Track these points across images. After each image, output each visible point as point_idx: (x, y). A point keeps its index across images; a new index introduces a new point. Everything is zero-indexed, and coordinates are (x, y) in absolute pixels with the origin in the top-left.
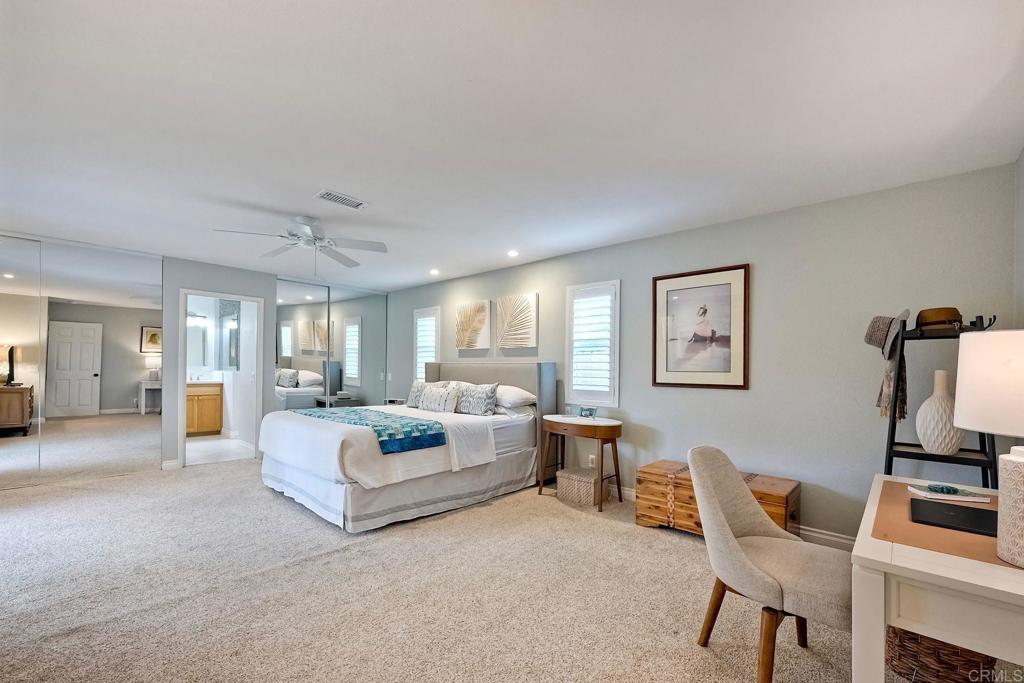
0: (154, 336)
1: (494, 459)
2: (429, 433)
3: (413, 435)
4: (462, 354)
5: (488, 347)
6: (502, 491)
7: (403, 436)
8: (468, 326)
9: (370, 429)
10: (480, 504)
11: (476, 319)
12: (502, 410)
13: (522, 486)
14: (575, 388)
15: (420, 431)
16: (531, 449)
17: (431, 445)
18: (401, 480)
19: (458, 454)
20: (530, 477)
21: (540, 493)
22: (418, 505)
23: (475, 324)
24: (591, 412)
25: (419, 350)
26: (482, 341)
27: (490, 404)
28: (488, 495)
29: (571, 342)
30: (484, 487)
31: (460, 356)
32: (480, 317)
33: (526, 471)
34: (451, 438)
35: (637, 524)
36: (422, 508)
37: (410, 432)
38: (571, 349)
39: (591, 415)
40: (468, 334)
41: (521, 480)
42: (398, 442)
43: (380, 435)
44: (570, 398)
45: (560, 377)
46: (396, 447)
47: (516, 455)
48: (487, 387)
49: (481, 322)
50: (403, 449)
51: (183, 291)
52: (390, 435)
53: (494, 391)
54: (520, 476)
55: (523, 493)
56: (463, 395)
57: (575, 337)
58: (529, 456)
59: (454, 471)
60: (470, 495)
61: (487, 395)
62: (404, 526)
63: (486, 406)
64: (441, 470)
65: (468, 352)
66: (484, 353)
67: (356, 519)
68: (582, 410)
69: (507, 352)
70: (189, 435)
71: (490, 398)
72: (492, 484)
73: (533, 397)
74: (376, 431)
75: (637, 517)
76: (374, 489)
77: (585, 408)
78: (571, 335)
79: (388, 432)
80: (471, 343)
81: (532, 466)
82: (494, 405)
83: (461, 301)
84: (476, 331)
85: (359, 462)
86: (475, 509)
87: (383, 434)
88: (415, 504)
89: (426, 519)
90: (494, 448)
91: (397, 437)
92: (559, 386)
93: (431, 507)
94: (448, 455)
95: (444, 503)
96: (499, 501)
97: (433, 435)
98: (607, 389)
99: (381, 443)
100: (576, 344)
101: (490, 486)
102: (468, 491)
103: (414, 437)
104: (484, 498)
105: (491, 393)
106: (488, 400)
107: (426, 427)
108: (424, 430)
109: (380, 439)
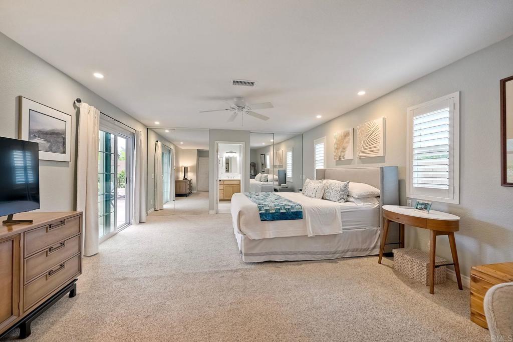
1: (341, 232)
2: (292, 211)
3: (281, 211)
4: (338, 163)
5: (352, 158)
6: (349, 254)
7: (274, 212)
8: (341, 145)
9: (255, 205)
10: (330, 260)
11: (345, 141)
12: (352, 199)
13: (367, 253)
14: (415, 185)
15: (286, 209)
16: (375, 228)
17: (293, 218)
18: (272, 237)
19: (312, 226)
20: (374, 247)
21: (380, 262)
22: (284, 253)
23: (344, 145)
24: (426, 207)
25: (317, 162)
26: (348, 155)
27: (343, 195)
28: (337, 256)
29: (412, 150)
30: (333, 250)
31: (336, 165)
32: (347, 139)
33: (371, 243)
34: (307, 215)
35: (472, 320)
36: (287, 256)
37: (279, 209)
38: (412, 156)
39: (426, 209)
40: (340, 151)
41: (366, 250)
42: (271, 215)
43: (260, 210)
44: (410, 193)
45: (402, 177)
47: (363, 231)
48: (342, 184)
49: (348, 142)
51: (216, 142)
52: (266, 210)
53: (346, 187)
54: (365, 246)
55: (366, 259)
56: (328, 188)
57: (415, 146)
58: (373, 234)
59: (309, 236)
60: (322, 253)
61: (341, 188)
62: (274, 264)
63: (340, 196)
64: (300, 234)
65: (341, 161)
66: (349, 162)
67: (246, 255)
68: (418, 203)
69: (363, 161)
70: (220, 200)
71: (343, 191)
72: (341, 249)
73: (378, 191)
74: (258, 207)
75: (472, 314)
76: (254, 240)
77: (421, 202)
78: (411, 144)
79: (265, 208)
80: (342, 156)
81: (376, 241)
82: (346, 196)
83: (336, 131)
84: (344, 149)
85: (247, 224)
86: (325, 263)
87: (262, 209)
88: (282, 252)
89: (289, 263)
90: (341, 225)
91: (271, 212)
92: (400, 185)
94: (305, 225)
96: (345, 261)
97: (295, 212)
98: (447, 188)
99: (261, 214)
100: (416, 152)
101: (338, 250)
102: (320, 250)
103: (282, 213)
104: (332, 257)
105: (344, 187)
106: (341, 192)
107: (290, 207)
108: (289, 209)
109: (261, 212)
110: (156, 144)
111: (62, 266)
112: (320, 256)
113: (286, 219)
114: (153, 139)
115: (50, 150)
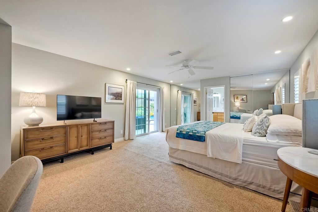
0: (237, 97)
2: (197, 134)
3: (190, 133)
6: (252, 187)
7: (185, 133)
15: (193, 133)
17: (197, 140)
18: (183, 149)
27: (259, 129)
32: (309, 69)
37: (189, 132)
40: (305, 83)
42: (183, 135)
43: (177, 131)
46: (182, 136)
50: (184, 138)
51: (205, 87)
59: (208, 156)
63: (256, 130)
64: (202, 153)
74: (177, 129)
79: (181, 130)
84: (308, 80)
87: (179, 130)
90: (241, 156)
91: (183, 133)
93: (198, 168)
94: (206, 148)
95: (205, 170)
97: (199, 136)
101: (240, 178)
102: (220, 171)
103: (190, 135)
104: (233, 182)
105: (261, 122)
106: (257, 127)
107: (196, 132)
108: (195, 133)
109: (178, 132)
110: (178, 92)
111: (105, 137)
112: (220, 176)
113: (193, 139)
114: (175, 90)
115: (116, 99)
